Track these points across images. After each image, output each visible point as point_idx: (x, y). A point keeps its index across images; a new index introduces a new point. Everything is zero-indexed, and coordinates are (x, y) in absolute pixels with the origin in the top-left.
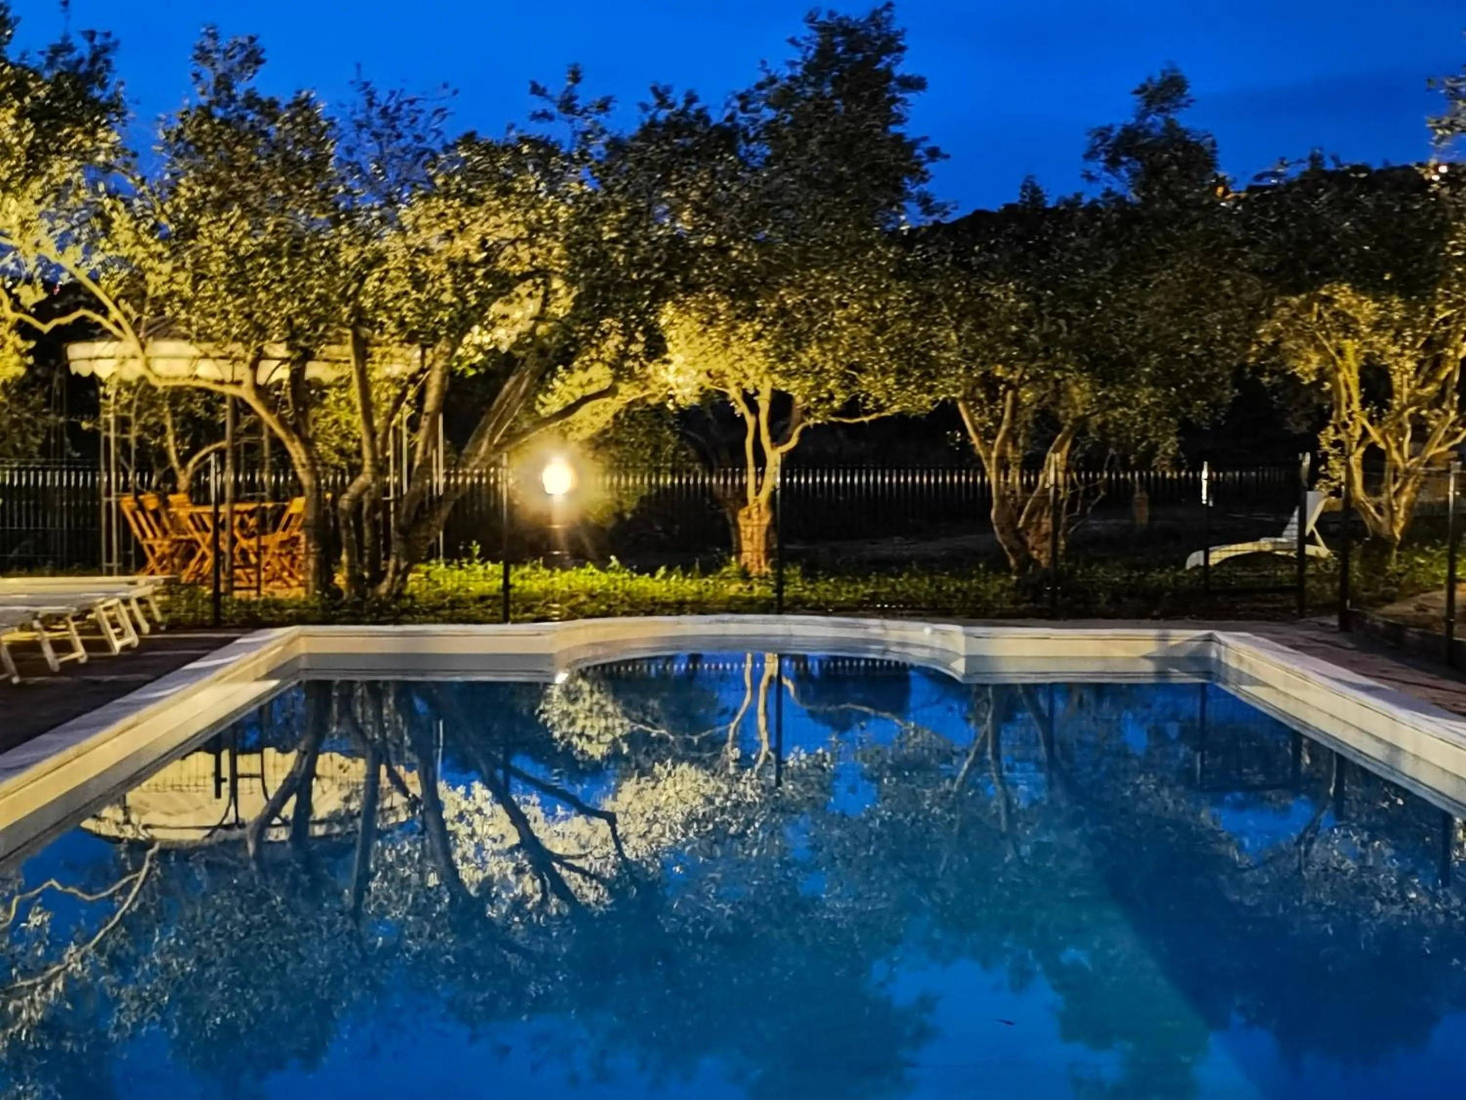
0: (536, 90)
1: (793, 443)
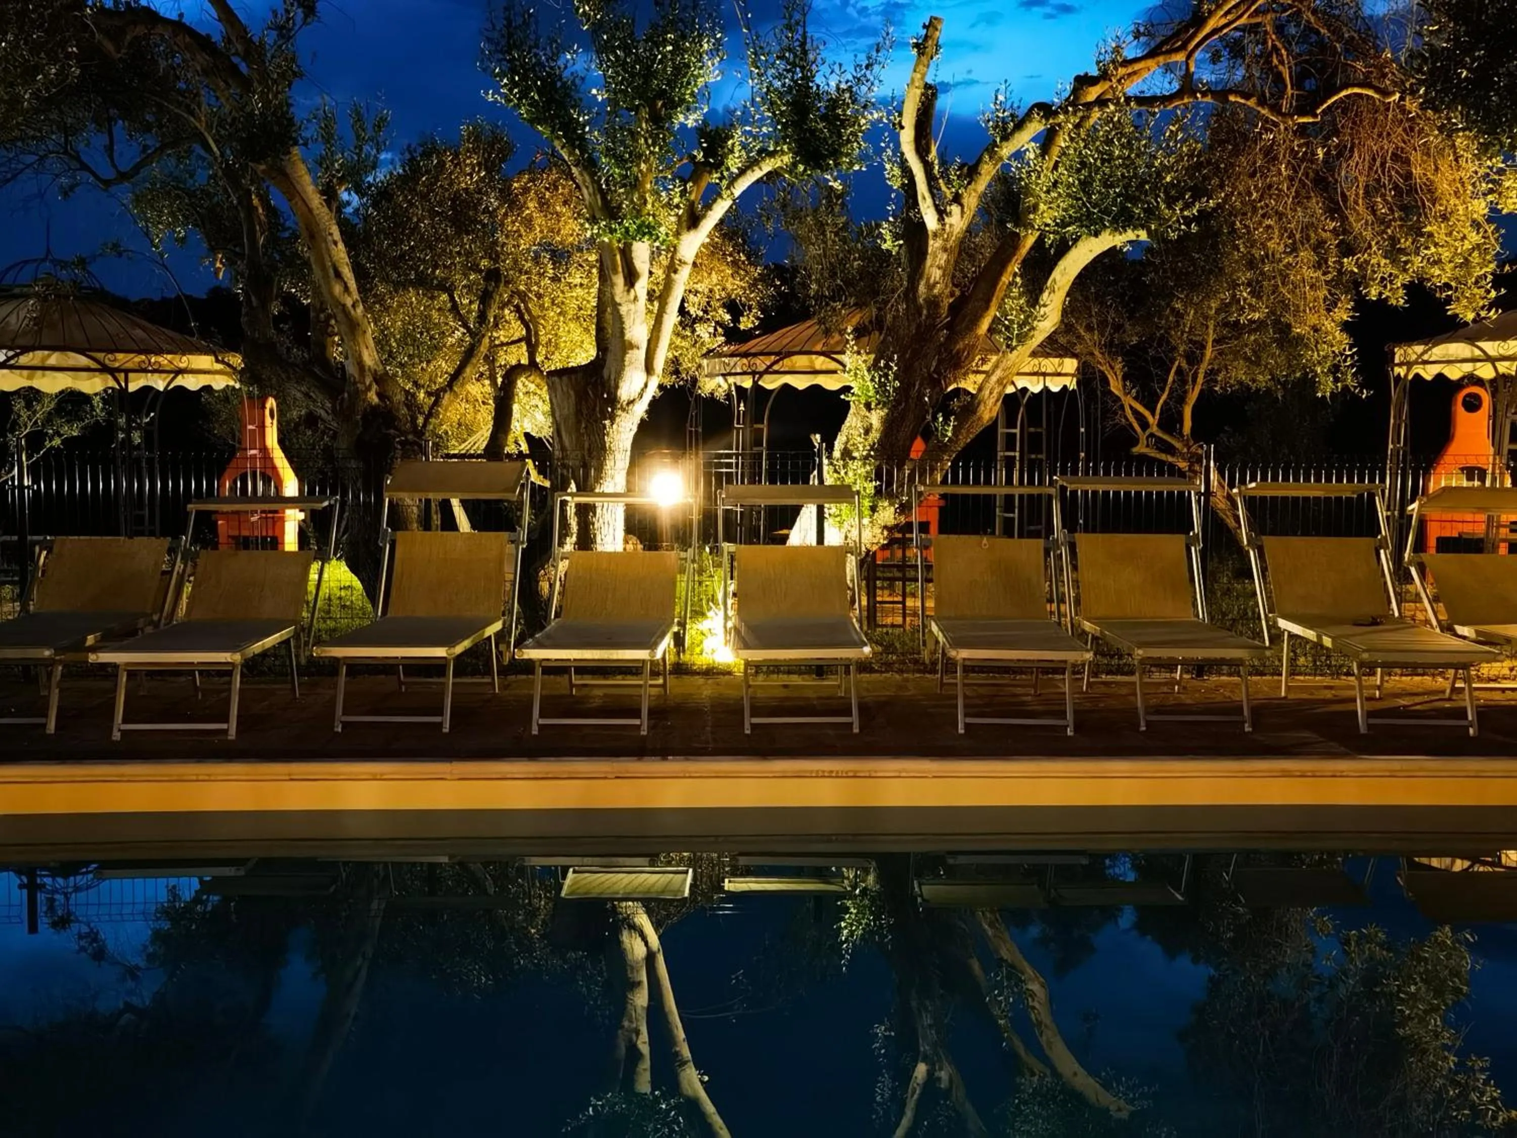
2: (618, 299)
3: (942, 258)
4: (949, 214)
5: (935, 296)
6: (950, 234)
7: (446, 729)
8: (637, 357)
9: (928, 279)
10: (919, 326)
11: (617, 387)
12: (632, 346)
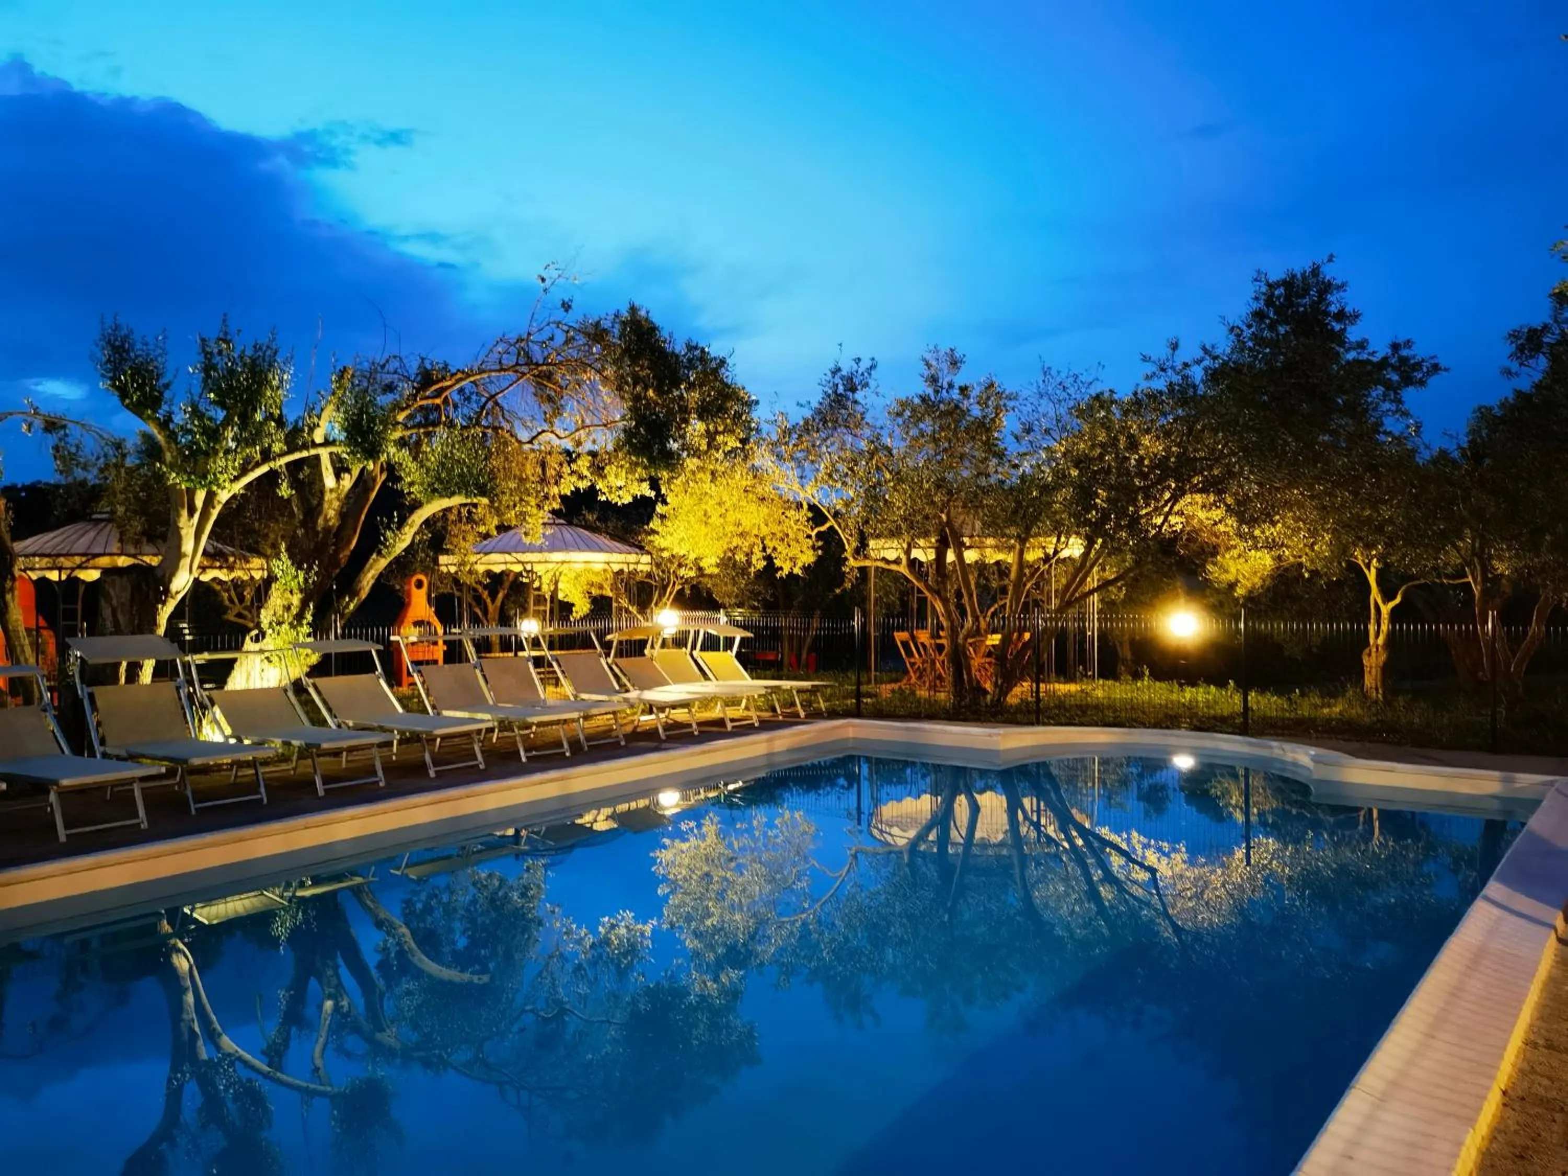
0: (1145, 359)
1: (1398, 600)
2: (181, 525)
3: (336, 504)
4: (343, 479)
5: (329, 526)
6: (343, 490)
7: (265, 801)
8: (185, 563)
9: (326, 516)
10: (317, 543)
11: (170, 581)
12: (185, 555)
